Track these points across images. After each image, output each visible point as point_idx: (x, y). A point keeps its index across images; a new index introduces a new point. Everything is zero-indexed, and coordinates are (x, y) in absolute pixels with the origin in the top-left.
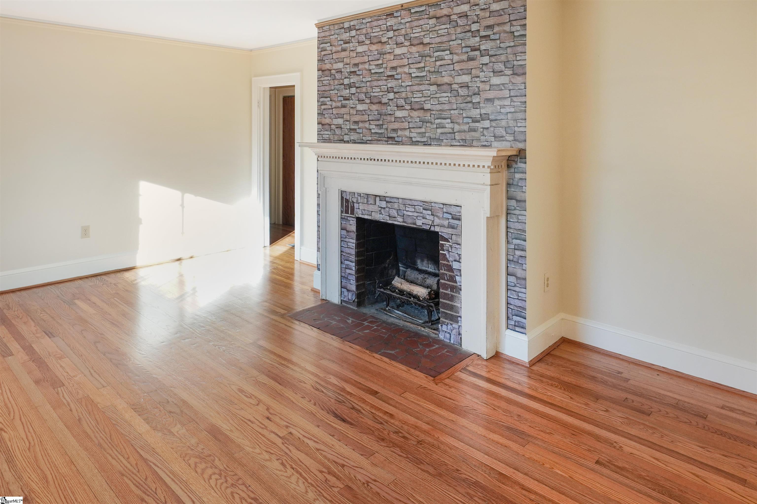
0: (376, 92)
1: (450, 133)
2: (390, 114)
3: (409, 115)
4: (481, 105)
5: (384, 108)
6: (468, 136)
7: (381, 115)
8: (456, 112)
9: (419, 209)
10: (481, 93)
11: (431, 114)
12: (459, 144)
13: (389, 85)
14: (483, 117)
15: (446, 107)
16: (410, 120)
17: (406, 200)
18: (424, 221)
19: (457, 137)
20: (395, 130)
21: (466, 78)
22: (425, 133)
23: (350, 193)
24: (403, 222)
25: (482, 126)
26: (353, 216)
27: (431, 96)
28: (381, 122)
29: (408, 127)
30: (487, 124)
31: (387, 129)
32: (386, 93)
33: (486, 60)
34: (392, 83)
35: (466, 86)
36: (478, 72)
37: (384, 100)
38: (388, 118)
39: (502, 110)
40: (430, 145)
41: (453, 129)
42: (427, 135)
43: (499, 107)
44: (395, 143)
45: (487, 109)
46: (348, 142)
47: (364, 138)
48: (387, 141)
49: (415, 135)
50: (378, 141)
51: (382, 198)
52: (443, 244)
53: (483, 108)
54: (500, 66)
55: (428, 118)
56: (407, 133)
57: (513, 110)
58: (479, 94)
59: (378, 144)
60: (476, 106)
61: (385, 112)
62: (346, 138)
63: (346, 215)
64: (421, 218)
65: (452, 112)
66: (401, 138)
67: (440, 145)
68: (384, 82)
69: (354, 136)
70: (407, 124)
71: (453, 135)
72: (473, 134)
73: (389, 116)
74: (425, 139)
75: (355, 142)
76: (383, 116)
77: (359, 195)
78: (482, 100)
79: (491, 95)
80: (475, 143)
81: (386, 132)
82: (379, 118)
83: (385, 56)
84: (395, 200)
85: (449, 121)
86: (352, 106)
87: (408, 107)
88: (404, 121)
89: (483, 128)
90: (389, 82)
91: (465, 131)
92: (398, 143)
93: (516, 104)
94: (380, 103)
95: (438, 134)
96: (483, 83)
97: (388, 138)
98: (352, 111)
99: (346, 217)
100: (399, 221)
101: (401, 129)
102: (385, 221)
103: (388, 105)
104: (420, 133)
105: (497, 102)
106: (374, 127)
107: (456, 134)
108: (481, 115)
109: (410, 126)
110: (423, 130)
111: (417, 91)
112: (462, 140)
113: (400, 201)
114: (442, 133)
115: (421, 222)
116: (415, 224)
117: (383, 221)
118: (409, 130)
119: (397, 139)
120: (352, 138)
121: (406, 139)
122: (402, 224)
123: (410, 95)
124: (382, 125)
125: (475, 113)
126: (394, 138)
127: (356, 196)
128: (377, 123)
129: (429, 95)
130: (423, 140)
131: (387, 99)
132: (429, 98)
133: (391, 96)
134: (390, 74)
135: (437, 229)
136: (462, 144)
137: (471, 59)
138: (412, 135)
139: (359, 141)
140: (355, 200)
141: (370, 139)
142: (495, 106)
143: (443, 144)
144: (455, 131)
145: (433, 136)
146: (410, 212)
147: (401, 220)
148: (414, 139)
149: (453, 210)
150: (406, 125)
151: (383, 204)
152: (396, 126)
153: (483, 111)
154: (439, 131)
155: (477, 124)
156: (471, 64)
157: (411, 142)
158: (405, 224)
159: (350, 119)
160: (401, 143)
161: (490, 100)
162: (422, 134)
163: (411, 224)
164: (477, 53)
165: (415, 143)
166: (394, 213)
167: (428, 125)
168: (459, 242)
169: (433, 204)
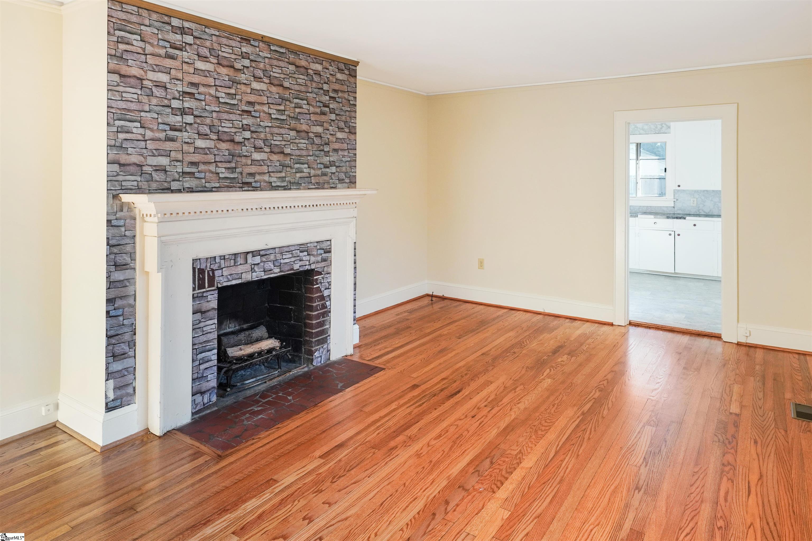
0: (226, 127)
1: (307, 177)
2: (246, 156)
3: (269, 158)
4: (330, 154)
5: (237, 147)
6: (322, 179)
7: (233, 156)
8: (312, 158)
9: (297, 253)
10: (330, 143)
11: (291, 158)
12: (314, 187)
13: (245, 122)
14: (332, 164)
15: (304, 153)
16: (269, 164)
17: (283, 248)
18: (301, 263)
19: (313, 181)
20: (252, 175)
21: (319, 129)
22: (285, 177)
23: (207, 259)
24: (281, 272)
25: (330, 171)
26: (213, 288)
27: (291, 141)
28: (233, 165)
29: (267, 171)
30: (333, 169)
31: (241, 173)
32: (241, 130)
33: (333, 117)
34: (247, 121)
35: (318, 135)
36: (328, 126)
37: (238, 138)
38: (244, 160)
39: (343, 159)
40: (290, 189)
41: (309, 173)
42: (287, 179)
43: (341, 156)
44: (252, 189)
45: (334, 157)
46: (179, 191)
47: (207, 185)
48: (242, 187)
49: (275, 179)
50: (229, 188)
51: (255, 253)
52: (317, 279)
53: (332, 156)
54: (342, 125)
55: (288, 162)
56: (266, 178)
57: (349, 159)
58: (329, 145)
59: (229, 191)
60: (327, 154)
61: (239, 153)
62: (175, 186)
63: (200, 291)
64: (298, 262)
65: (309, 158)
66: (259, 183)
67: (299, 189)
68: (239, 118)
69: (189, 183)
70: (266, 167)
71: (310, 179)
72: (325, 178)
73: (245, 158)
74: (285, 184)
75: (191, 190)
76: (236, 158)
77: (223, 258)
78: (331, 150)
79: (337, 146)
80: (326, 186)
81: (240, 177)
82: (230, 160)
83: (239, 86)
84: (271, 251)
85: (306, 166)
86: (186, 140)
87: (267, 150)
88: (263, 164)
89: (332, 173)
90: (244, 119)
91: (318, 176)
92: (255, 189)
93: (351, 155)
94: (232, 141)
95: (297, 178)
96: (332, 136)
97: (243, 183)
98: (186, 147)
99: (199, 295)
100: (276, 272)
101: (260, 174)
102: (259, 278)
103: (243, 144)
104: (280, 177)
105: (340, 153)
106: (223, 170)
107: (312, 178)
108: (330, 162)
109: (270, 170)
110: (283, 174)
111: (277, 134)
112: (317, 183)
113: (277, 250)
114: (300, 177)
115: (299, 265)
116: (292, 269)
117: (257, 279)
118: (268, 174)
119: (254, 184)
120: (187, 185)
121: (265, 184)
122: (278, 274)
123: (269, 137)
124: (235, 168)
125: (326, 160)
126: (251, 183)
127: (218, 260)
128: (228, 165)
129: (289, 139)
130: (283, 185)
131: (241, 137)
132: (289, 143)
133: (247, 134)
134: (246, 108)
135: (313, 267)
136: (317, 187)
137: (323, 113)
138: (272, 180)
139: (200, 189)
140: (215, 267)
141: (217, 185)
142: (339, 156)
143: (301, 188)
144: (311, 175)
145: (292, 180)
146: (287, 259)
147: (277, 270)
148: (273, 184)
149: (324, 245)
150: (265, 169)
151: (257, 259)
152: (253, 169)
153: (332, 159)
154: (298, 175)
155: (327, 170)
156: (323, 118)
157: (271, 187)
158: (283, 273)
159: (183, 159)
160: (259, 189)
161: (336, 150)
162: (282, 179)
163: (288, 271)
164: (327, 109)
165: (276, 188)
166: (270, 265)
167: (288, 169)
168: (329, 272)
169: (309, 245)
